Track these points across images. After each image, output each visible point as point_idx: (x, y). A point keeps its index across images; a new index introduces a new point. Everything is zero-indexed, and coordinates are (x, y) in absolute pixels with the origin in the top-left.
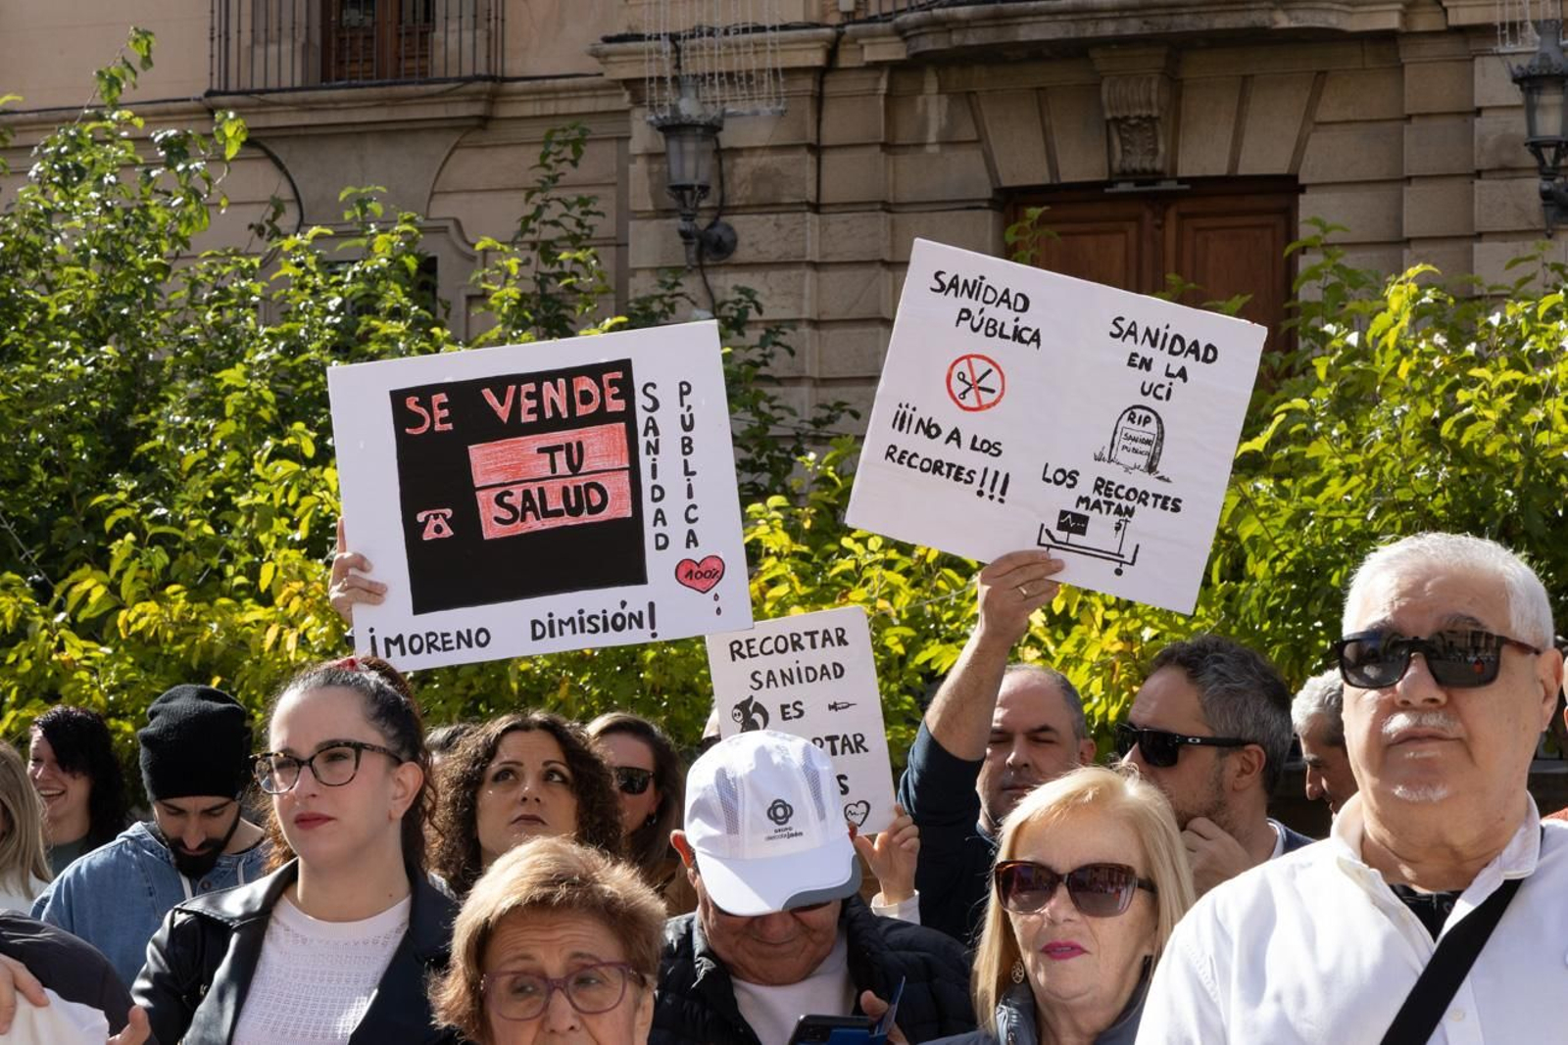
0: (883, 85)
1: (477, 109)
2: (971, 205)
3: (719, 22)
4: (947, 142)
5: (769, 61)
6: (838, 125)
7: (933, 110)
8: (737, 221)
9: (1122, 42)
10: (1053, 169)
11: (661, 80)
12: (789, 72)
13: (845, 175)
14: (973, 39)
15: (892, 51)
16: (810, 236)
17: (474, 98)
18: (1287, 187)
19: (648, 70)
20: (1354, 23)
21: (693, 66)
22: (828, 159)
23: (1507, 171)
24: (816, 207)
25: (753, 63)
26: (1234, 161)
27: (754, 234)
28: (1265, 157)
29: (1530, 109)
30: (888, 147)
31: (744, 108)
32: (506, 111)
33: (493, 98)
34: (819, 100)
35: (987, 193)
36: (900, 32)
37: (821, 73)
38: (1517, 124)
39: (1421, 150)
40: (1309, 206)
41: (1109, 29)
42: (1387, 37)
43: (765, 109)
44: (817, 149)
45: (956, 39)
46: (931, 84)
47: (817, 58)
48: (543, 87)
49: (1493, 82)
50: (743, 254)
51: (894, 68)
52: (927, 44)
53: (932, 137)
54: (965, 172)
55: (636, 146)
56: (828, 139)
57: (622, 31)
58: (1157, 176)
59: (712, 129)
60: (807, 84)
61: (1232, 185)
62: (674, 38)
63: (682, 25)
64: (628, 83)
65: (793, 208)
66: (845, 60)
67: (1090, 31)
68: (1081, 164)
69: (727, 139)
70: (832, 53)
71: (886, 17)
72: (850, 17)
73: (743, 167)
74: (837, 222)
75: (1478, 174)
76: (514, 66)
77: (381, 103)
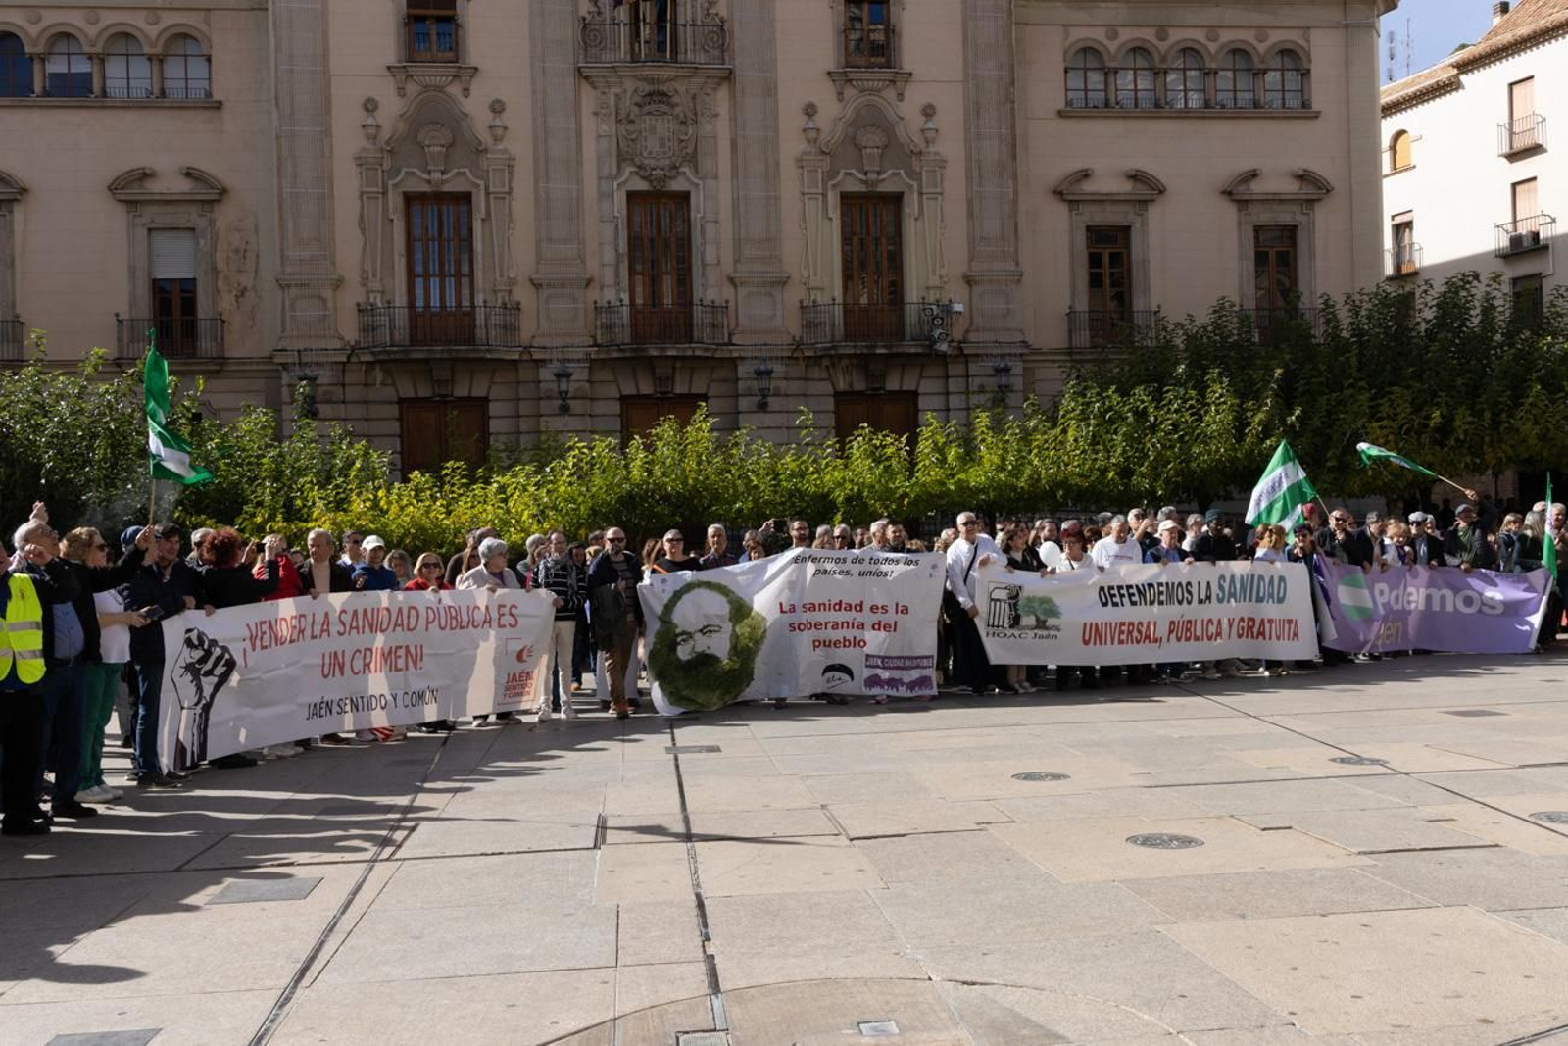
0: (364, 367)
1: (217, 367)
2: (391, 403)
3: (313, 347)
4: (383, 384)
5: (330, 359)
6: (350, 378)
7: (379, 375)
8: (318, 406)
9: (441, 359)
10: (416, 393)
11: (294, 364)
12: (337, 363)
13: (352, 393)
14: (397, 356)
15: (369, 358)
16: (342, 410)
17: (216, 364)
18: (485, 400)
19: (290, 360)
20: (507, 357)
21: (304, 360)
22: (347, 388)
23: (549, 398)
24: (343, 402)
25: (324, 359)
26: (470, 392)
27: (324, 409)
28: (479, 391)
29: (559, 381)
30: (365, 385)
31: (322, 372)
32: (226, 368)
33: (222, 364)
34: (344, 371)
35: (396, 399)
36: (373, 353)
37: (344, 363)
38: (554, 386)
39: (524, 391)
40: (491, 405)
41: (438, 356)
42: (515, 361)
43: (330, 374)
44: (343, 385)
45: (392, 356)
46: (378, 368)
47: (345, 359)
48: (241, 361)
49: (546, 374)
50: (321, 415)
51: (367, 362)
52: (382, 357)
53: (378, 382)
54: (389, 393)
55: (284, 382)
56: (347, 381)
57: (280, 348)
58: (446, 396)
59: (316, 379)
60: (341, 367)
61: (469, 399)
62: (299, 351)
63: (301, 348)
64: (281, 364)
65: (337, 403)
66: (353, 359)
67: (433, 356)
68: (424, 392)
69: (317, 382)
70: (348, 358)
71: (367, 348)
72: (353, 349)
73: (321, 390)
74: (350, 406)
75: (541, 399)
76: (228, 354)
77: (186, 364)
